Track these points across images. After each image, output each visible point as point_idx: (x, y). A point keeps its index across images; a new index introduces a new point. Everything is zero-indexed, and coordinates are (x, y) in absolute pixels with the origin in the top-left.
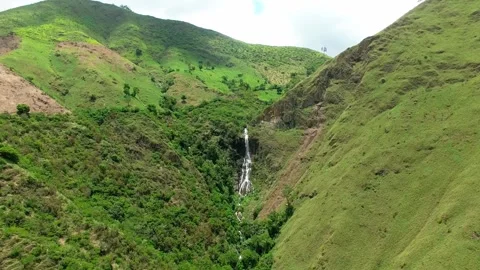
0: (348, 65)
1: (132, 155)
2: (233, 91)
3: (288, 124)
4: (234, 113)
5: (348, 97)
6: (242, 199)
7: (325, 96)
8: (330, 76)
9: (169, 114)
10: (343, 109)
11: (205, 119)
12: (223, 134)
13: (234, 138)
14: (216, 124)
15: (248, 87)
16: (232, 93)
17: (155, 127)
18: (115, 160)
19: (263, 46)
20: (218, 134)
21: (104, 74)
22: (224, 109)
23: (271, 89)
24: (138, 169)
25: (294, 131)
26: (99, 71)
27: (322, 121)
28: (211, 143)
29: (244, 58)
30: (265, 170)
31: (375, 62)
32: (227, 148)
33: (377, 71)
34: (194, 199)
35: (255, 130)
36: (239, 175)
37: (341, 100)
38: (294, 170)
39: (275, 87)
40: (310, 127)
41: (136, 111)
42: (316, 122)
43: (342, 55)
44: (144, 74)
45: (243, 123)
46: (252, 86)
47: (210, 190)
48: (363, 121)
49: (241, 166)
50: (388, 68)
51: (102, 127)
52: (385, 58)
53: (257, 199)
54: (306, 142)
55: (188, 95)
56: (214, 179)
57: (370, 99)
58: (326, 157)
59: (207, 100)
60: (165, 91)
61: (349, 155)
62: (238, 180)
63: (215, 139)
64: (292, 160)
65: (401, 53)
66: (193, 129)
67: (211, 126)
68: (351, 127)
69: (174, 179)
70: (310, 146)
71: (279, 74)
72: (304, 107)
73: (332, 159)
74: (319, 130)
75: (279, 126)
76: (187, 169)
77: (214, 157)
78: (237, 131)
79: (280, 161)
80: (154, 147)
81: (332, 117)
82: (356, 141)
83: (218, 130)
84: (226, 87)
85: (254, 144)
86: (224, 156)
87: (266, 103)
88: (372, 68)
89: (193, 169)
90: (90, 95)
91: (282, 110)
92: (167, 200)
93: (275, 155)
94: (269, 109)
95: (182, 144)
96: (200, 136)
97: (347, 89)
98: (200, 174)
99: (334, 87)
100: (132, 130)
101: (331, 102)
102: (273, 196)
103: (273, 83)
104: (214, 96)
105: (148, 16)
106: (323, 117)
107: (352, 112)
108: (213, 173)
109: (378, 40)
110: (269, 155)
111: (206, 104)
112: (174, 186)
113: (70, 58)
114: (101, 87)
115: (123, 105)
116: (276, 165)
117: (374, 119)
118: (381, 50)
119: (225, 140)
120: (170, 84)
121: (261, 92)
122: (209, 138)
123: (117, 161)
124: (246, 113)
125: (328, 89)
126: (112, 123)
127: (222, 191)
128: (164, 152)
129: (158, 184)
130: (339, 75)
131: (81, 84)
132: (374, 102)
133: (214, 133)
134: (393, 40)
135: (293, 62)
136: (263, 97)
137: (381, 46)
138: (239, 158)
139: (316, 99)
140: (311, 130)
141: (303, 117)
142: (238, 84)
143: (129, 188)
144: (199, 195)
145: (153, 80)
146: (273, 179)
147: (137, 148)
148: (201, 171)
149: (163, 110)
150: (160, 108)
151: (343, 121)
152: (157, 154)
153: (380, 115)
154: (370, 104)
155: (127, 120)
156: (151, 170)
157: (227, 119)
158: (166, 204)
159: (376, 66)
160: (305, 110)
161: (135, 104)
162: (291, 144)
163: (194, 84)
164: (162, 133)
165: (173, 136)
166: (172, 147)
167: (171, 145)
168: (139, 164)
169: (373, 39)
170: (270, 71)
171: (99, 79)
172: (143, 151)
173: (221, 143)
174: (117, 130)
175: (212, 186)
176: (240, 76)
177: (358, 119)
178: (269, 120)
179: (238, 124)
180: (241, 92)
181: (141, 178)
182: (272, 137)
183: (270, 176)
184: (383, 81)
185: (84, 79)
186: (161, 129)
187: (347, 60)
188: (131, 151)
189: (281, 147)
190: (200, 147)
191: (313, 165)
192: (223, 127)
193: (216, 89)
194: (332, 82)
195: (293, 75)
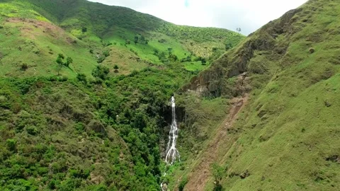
0: (271, 37)
1: (53, 126)
2: (163, 62)
3: (213, 93)
4: (162, 82)
5: (273, 67)
6: (168, 168)
7: (249, 66)
8: (254, 47)
9: (99, 83)
10: (268, 79)
11: (134, 88)
12: (152, 102)
13: (161, 106)
14: (145, 92)
15: (176, 59)
16: (161, 63)
17: (81, 96)
18: (31, 132)
19: (189, 27)
20: (146, 102)
21: (42, 45)
22: (153, 78)
23: (197, 60)
24: (58, 141)
25: (219, 99)
26: (37, 42)
27: (248, 91)
28: (138, 111)
29: (173, 35)
30: (191, 139)
31: (299, 33)
32: (155, 115)
33: (303, 41)
34: (117, 173)
35: (181, 99)
36: (166, 142)
37: (266, 70)
38: (222, 142)
39: (200, 59)
40: (235, 96)
41: (65, 80)
42: (241, 91)
43: (265, 28)
44: (85, 47)
45: (170, 91)
46: (180, 58)
47: (134, 162)
48: (293, 92)
49: (168, 133)
50: (316, 38)
51: (26, 97)
52: (311, 29)
53: (183, 169)
54: (232, 111)
55: (120, 65)
56: (139, 149)
57: (300, 69)
58: (255, 129)
59: (138, 70)
60: (101, 61)
61: (283, 129)
62: (165, 147)
63: (143, 107)
64: (219, 130)
65: (329, 23)
66: (122, 97)
67: (139, 95)
68: (281, 99)
69: (96, 151)
70: (236, 116)
71: (202, 49)
72: (229, 76)
73: (262, 133)
74: (245, 100)
75: (205, 95)
76: (112, 140)
77: (141, 125)
78: (165, 99)
79: (206, 130)
80: (77, 117)
81: (258, 87)
82: (290, 113)
83: (146, 98)
84: (157, 59)
85: (181, 111)
86: (152, 123)
87: (193, 73)
88: (298, 39)
89: (118, 139)
90: (21, 64)
91: (208, 80)
92: (85, 177)
93: (201, 124)
94: (195, 78)
95: (109, 113)
96: (128, 104)
97: (271, 60)
98: (126, 144)
99: (258, 58)
100: (56, 99)
101: (256, 72)
102: (198, 168)
103: (198, 55)
104: (144, 66)
105: (97, 3)
106: (248, 86)
107: (281, 83)
108: (139, 142)
109: (302, 13)
110: (195, 124)
111: (137, 73)
112: (95, 160)
113: (12, 31)
114: (36, 57)
115: (53, 74)
116: (202, 134)
117: (307, 90)
118: (305, 21)
119: (153, 108)
120: (106, 56)
121: (188, 62)
122: (137, 107)
123: (34, 134)
124: (173, 82)
125: (252, 60)
126: (37, 92)
127: (147, 162)
128: (87, 123)
129: (78, 158)
130: (262, 47)
131: (16, 53)
132: (305, 73)
133: (142, 101)
134: (317, 11)
135: (214, 39)
136: (189, 67)
137: (305, 18)
138: (166, 125)
139: (241, 69)
140: (236, 100)
141: (228, 86)
142: (167, 56)
143: (42, 166)
144: (121, 169)
145: (91, 52)
146: (199, 148)
147: (59, 118)
148: (126, 141)
149: (94, 79)
150: (92, 77)
151: (272, 91)
152: (79, 125)
153: (313, 86)
154: (300, 74)
155: (54, 89)
156: (72, 142)
157: (155, 88)
158: (84, 181)
159: (301, 37)
160: (230, 79)
161: (66, 73)
162: (218, 113)
163: (127, 55)
164: (88, 102)
165: (100, 105)
166: (97, 116)
167: (97, 114)
168: (60, 135)
169: (296, 11)
170: (195, 46)
171: (35, 50)
172: (65, 122)
173: (149, 111)
174: (41, 99)
175: (136, 158)
176: (169, 49)
177: (288, 89)
178: (195, 89)
179: (165, 93)
180: (169, 63)
181: (59, 151)
182: (198, 106)
183: (196, 145)
184: (312, 51)
185: (20, 49)
186: (87, 98)
187: (269, 32)
188: (52, 122)
189: (208, 116)
190: (127, 115)
191: (241, 136)
192: (151, 96)
193: (147, 60)
194: (255, 53)
195: (215, 49)
